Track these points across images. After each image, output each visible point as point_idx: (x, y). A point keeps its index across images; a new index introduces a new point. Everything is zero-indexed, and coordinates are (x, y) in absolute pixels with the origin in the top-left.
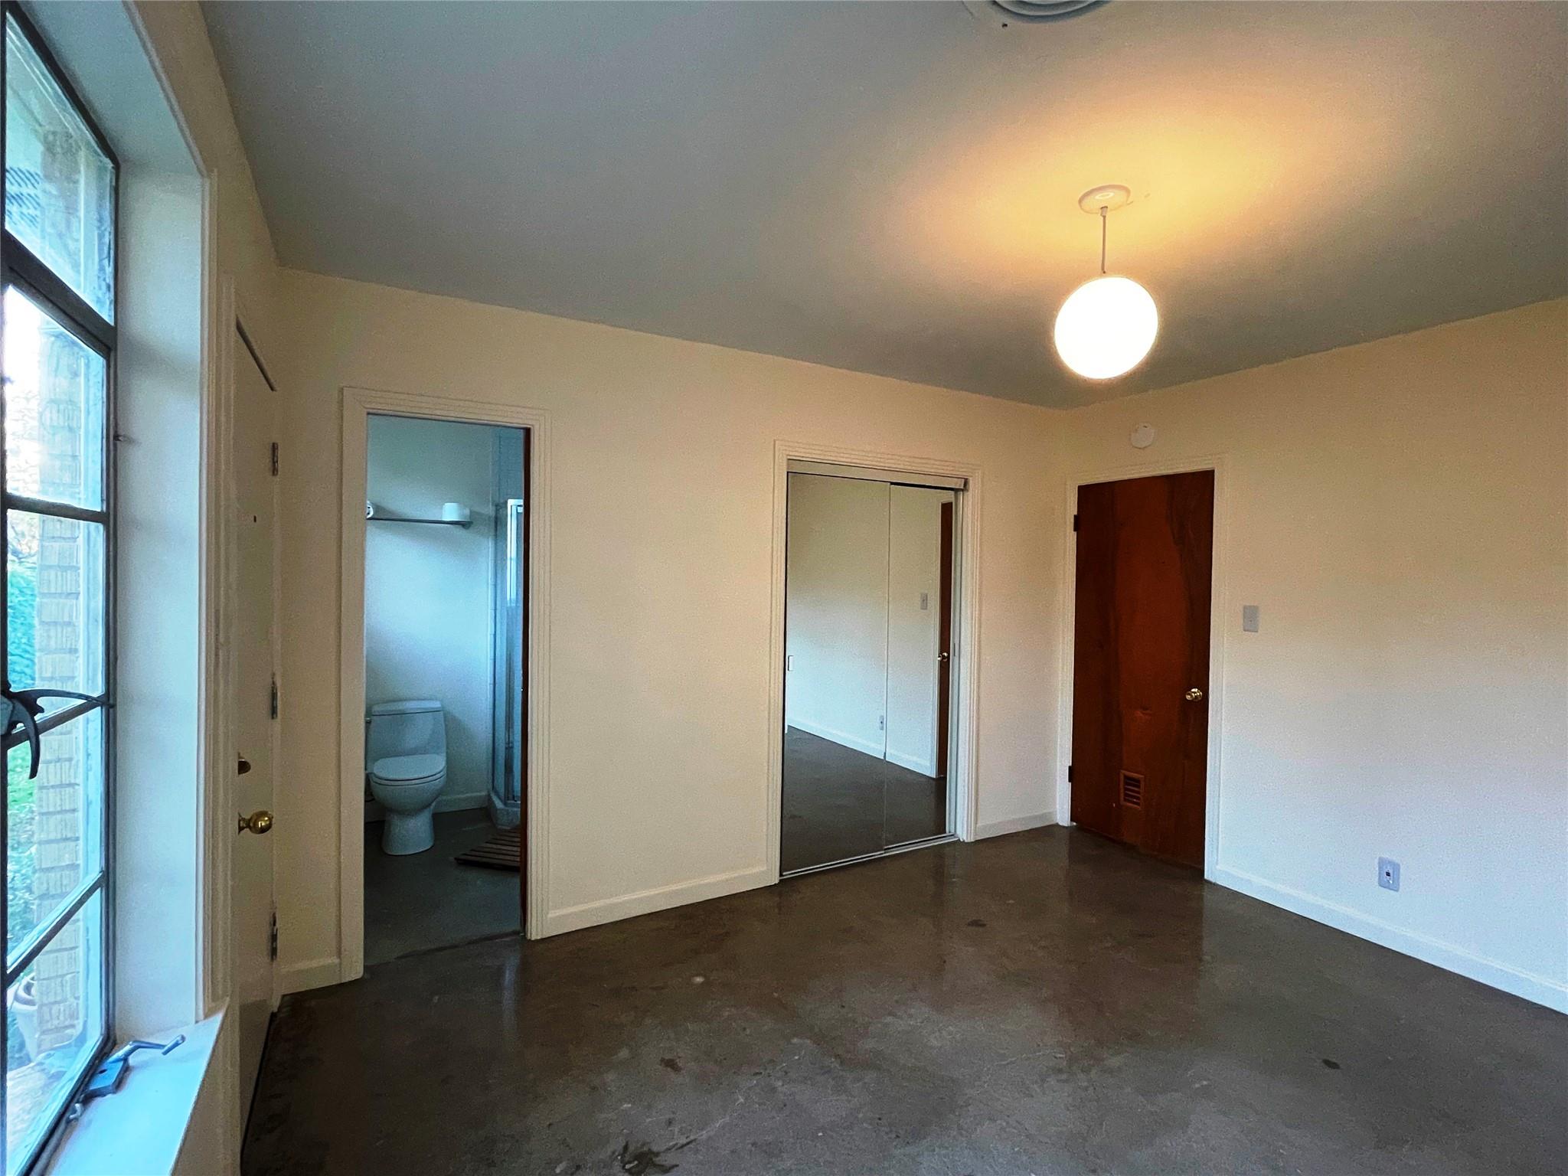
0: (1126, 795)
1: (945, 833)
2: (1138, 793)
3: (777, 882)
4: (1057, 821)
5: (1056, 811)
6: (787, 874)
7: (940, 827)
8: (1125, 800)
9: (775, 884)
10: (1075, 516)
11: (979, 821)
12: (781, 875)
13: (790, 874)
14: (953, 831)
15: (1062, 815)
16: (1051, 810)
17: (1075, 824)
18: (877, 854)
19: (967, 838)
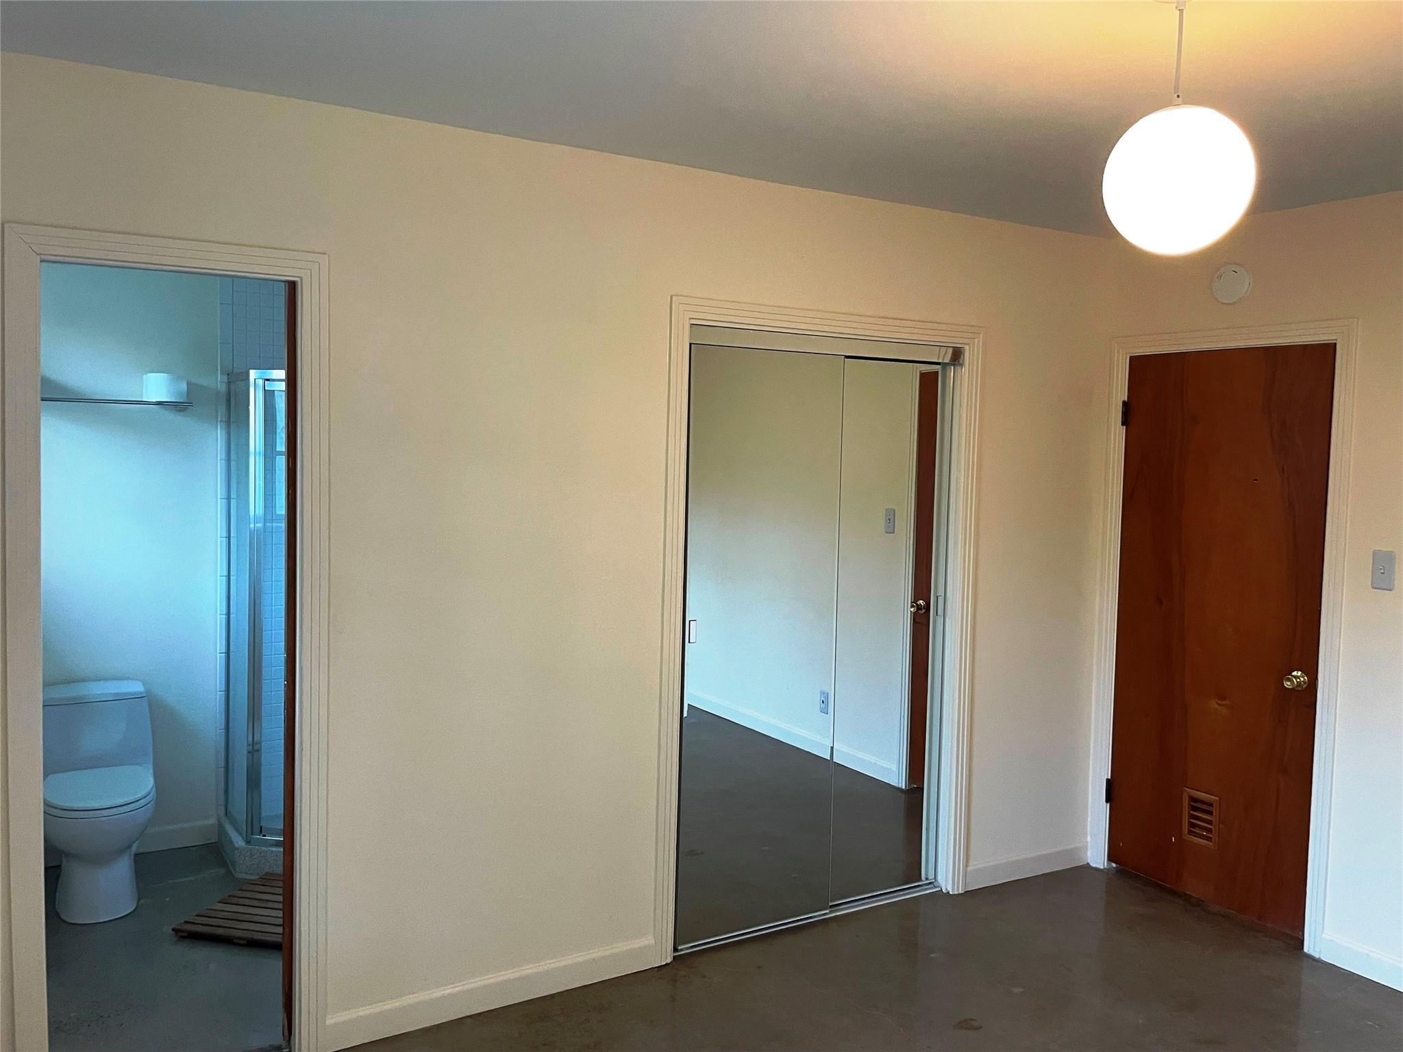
0: (1192, 825)
1: (920, 879)
2: (1210, 822)
3: (669, 961)
4: (1089, 861)
5: (1087, 847)
6: (685, 948)
7: (912, 871)
8: (1190, 832)
9: (667, 964)
10: (1124, 402)
11: (971, 862)
12: (675, 950)
13: (688, 948)
14: (931, 876)
15: (1096, 853)
16: (1079, 845)
17: (1114, 865)
18: (817, 915)
19: (953, 889)
